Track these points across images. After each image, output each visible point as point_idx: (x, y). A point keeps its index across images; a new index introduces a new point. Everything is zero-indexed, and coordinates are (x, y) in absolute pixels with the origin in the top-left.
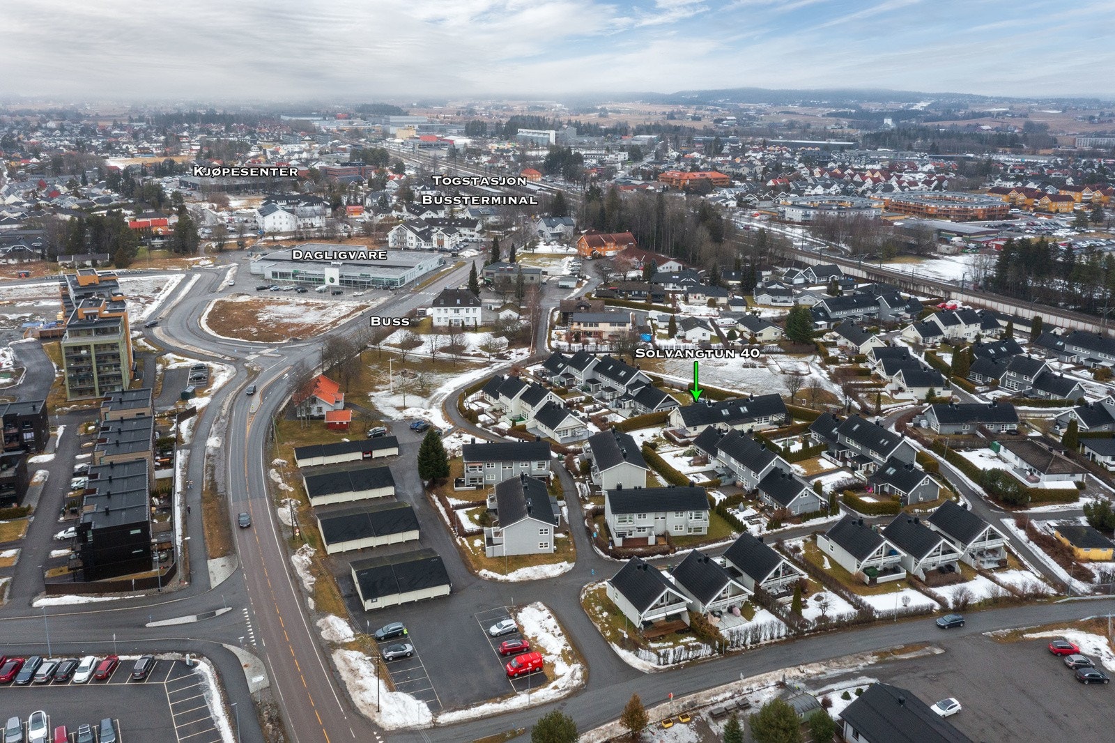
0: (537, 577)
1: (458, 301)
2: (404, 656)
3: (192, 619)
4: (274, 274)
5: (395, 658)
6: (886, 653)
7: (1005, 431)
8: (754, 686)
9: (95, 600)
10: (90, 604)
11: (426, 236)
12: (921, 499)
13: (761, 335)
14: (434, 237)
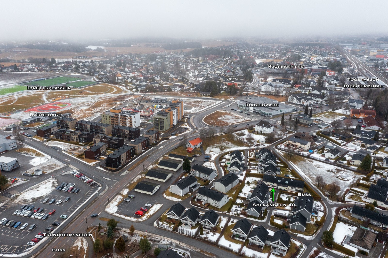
0: (171, 200)
1: (263, 125)
2: (127, 201)
3: (109, 179)
4: (240, 105)
5: (125, 201)
6: (203, 251)
7: (381, 227)
8: (166, 240)
9: (104, 170)
10: (103, 171)
11: (299, 100)
12: (296, 229)
13: (354, 162)
14: (302, 101)
